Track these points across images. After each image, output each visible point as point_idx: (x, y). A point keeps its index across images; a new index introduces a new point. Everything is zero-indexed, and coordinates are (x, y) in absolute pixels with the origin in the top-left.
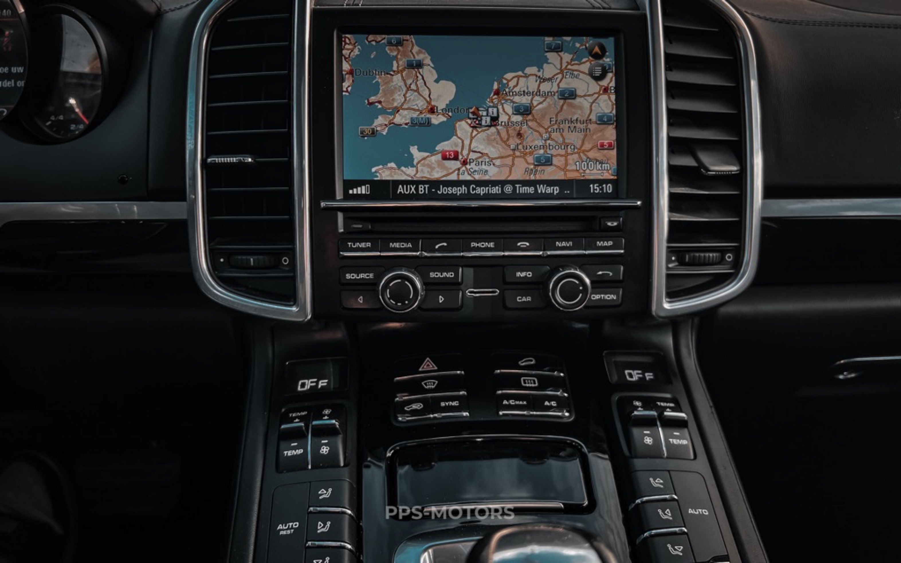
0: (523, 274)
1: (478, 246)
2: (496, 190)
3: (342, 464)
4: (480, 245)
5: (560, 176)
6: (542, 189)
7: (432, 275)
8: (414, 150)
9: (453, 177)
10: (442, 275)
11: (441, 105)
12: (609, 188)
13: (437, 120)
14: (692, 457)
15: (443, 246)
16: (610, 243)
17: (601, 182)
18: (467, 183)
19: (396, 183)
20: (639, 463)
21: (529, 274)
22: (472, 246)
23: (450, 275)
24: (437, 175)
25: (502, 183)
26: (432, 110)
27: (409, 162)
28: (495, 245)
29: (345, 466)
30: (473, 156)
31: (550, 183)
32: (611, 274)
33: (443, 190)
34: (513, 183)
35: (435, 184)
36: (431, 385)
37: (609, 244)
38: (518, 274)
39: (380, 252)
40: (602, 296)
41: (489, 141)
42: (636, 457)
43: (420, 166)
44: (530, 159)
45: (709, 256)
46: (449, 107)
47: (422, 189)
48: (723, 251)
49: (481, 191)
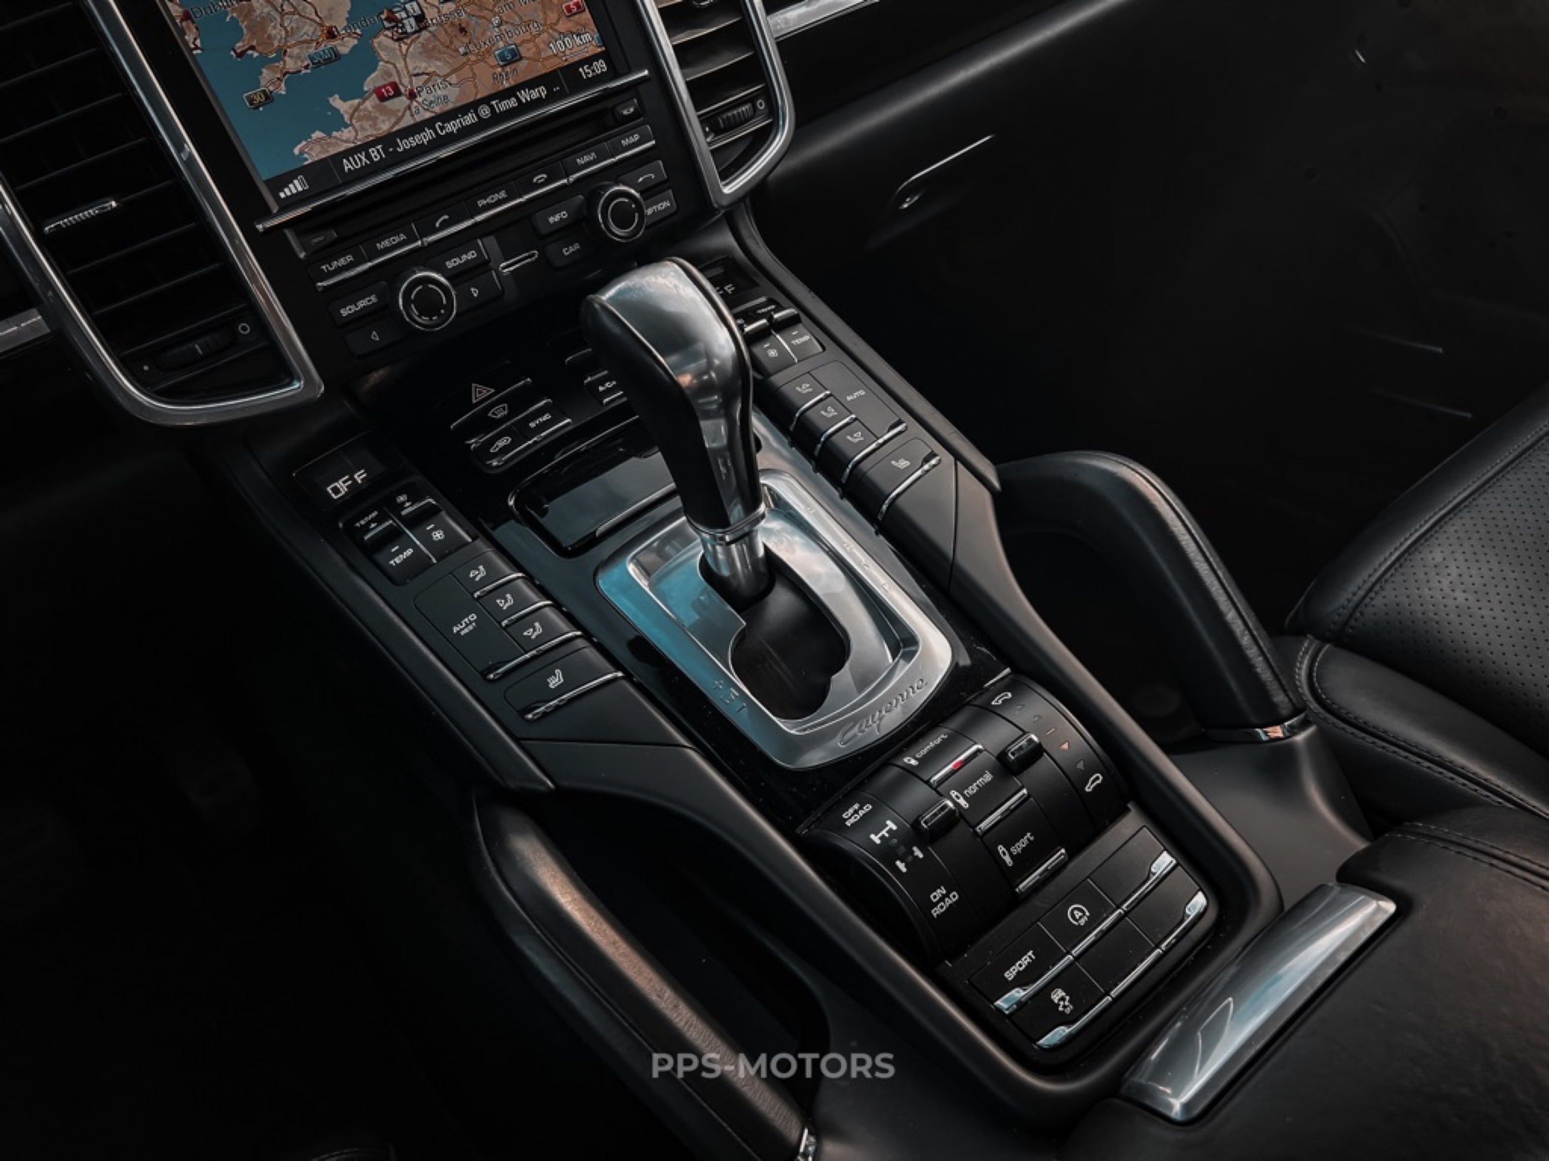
0: (557, 218)
1: (488, 203)
2: (470, 119)
3: (470, 540)
4: (489, 200)
5: (541, 69)
6: (525, 96)
7: (450, 264)
8: (336, 102)
9: (408, 121)
10: (461, 259)
11: (340, 24)
12: (601, 66)
13: (346, 46)
14: (820, 349)
15: (444, 220)
16: (636, 137)
17: (589, 61)
18: (429, 123)
19: (338, 158)
20: (777, 379)
21: (564, 214)
22: (480, 205)
23: (471, 255)
24: (385, 126)
25: (473, 106)
26: (331, 34)
28: (507, 193)
29: (474, 538)
30: (417, 82)
31: (530, 84)
32: (653, 176)
33: (404, 145)
34: (486, 100)
35: (388, 140)
36: (500, 412)
37: (636, 139)
38: (551, 220)
39: (370, 261)
40: (654, 207)
41: (428, 52)
42: (769, 375)
43: (356, 122)
44: (492, 61)
45: (742, 111)
46: (352, 20)
47: (376, 154)
48: (751, 99)
49: (452, 127)
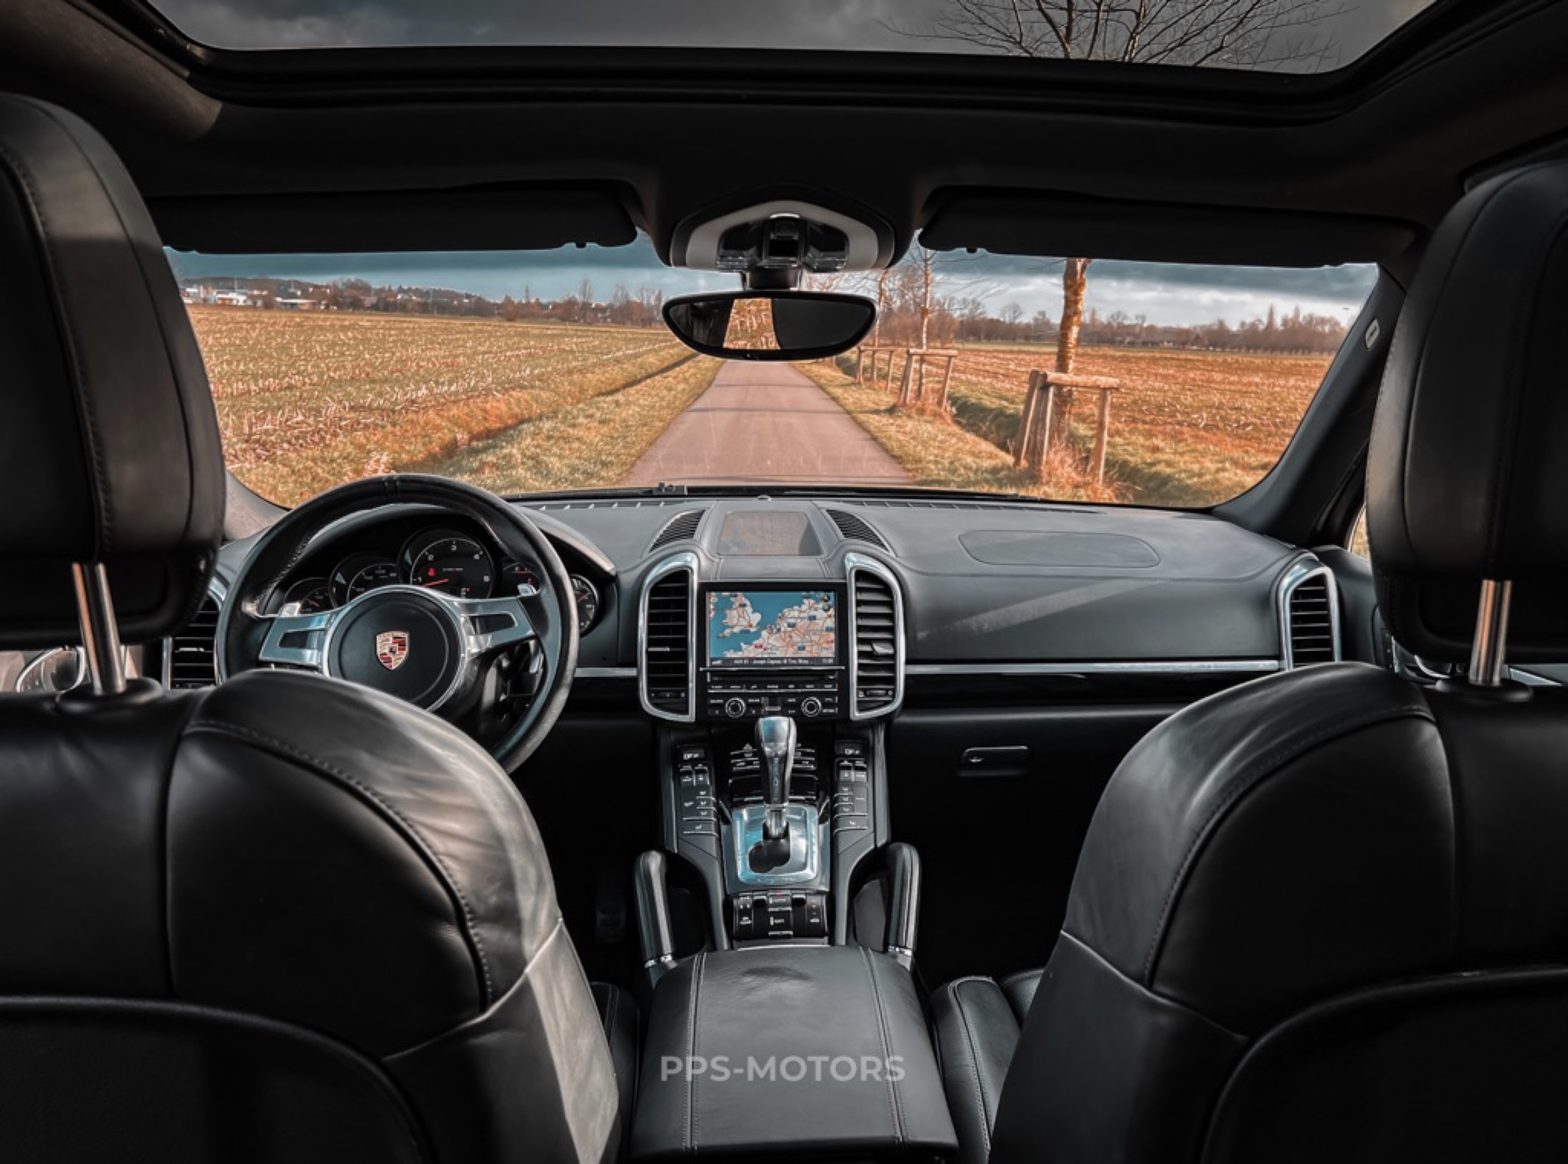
0: (791, 700)
1: (770, 687)
2: (779, 662)
3: (709, 784)
4: (772, 687)
5: (809, 655)
6: (800, 661)
7: (750, 701)
8: (742, 644)
9: (760, 656)
10: (754, 700)
11: (754, 624)
12: (831, 661)
13: (752, 630)
14: (865, 780)
15: (755, 687)
16: (831, 686)
17: (827, 658)
18: (766, 659)
19: (734, 659)
21: (794, 700)
22: (768, 687)
23: (758, 701)
24: (752, 655)
25: (782, 659)
26: (751, 626)
27: (740, 649)
28: (778, 687)
29: (711, 784)
30: (769, 646)
31: (804, 658)
32: (831, 700)
33: (755, 662)
34: (787, 658)
35: (751, 659)
36: (748, 755)
38: (789, 700)
39: (726, 690)
40: (827, 710)
41: (777, 639)
42: (841, 782)
43: (745, 651)
44: (796, 648)
45: (880, 692)
46: (758, 624)
47: (745, 662)
48: (887, 690)
49: (772, 662)
